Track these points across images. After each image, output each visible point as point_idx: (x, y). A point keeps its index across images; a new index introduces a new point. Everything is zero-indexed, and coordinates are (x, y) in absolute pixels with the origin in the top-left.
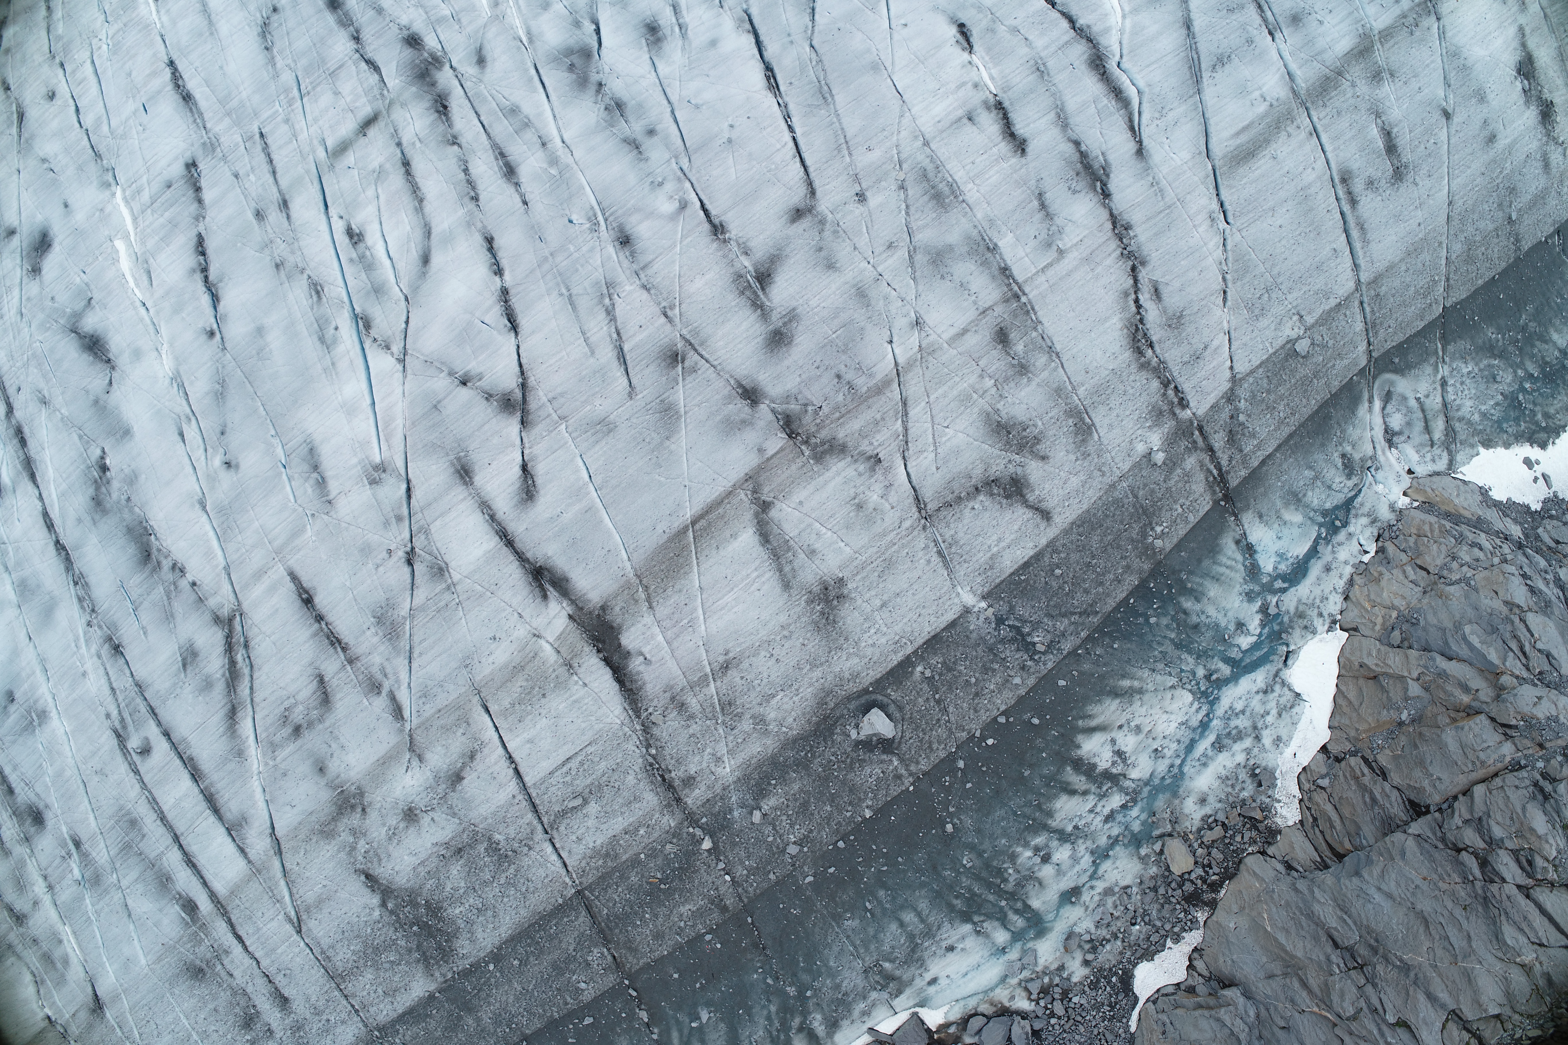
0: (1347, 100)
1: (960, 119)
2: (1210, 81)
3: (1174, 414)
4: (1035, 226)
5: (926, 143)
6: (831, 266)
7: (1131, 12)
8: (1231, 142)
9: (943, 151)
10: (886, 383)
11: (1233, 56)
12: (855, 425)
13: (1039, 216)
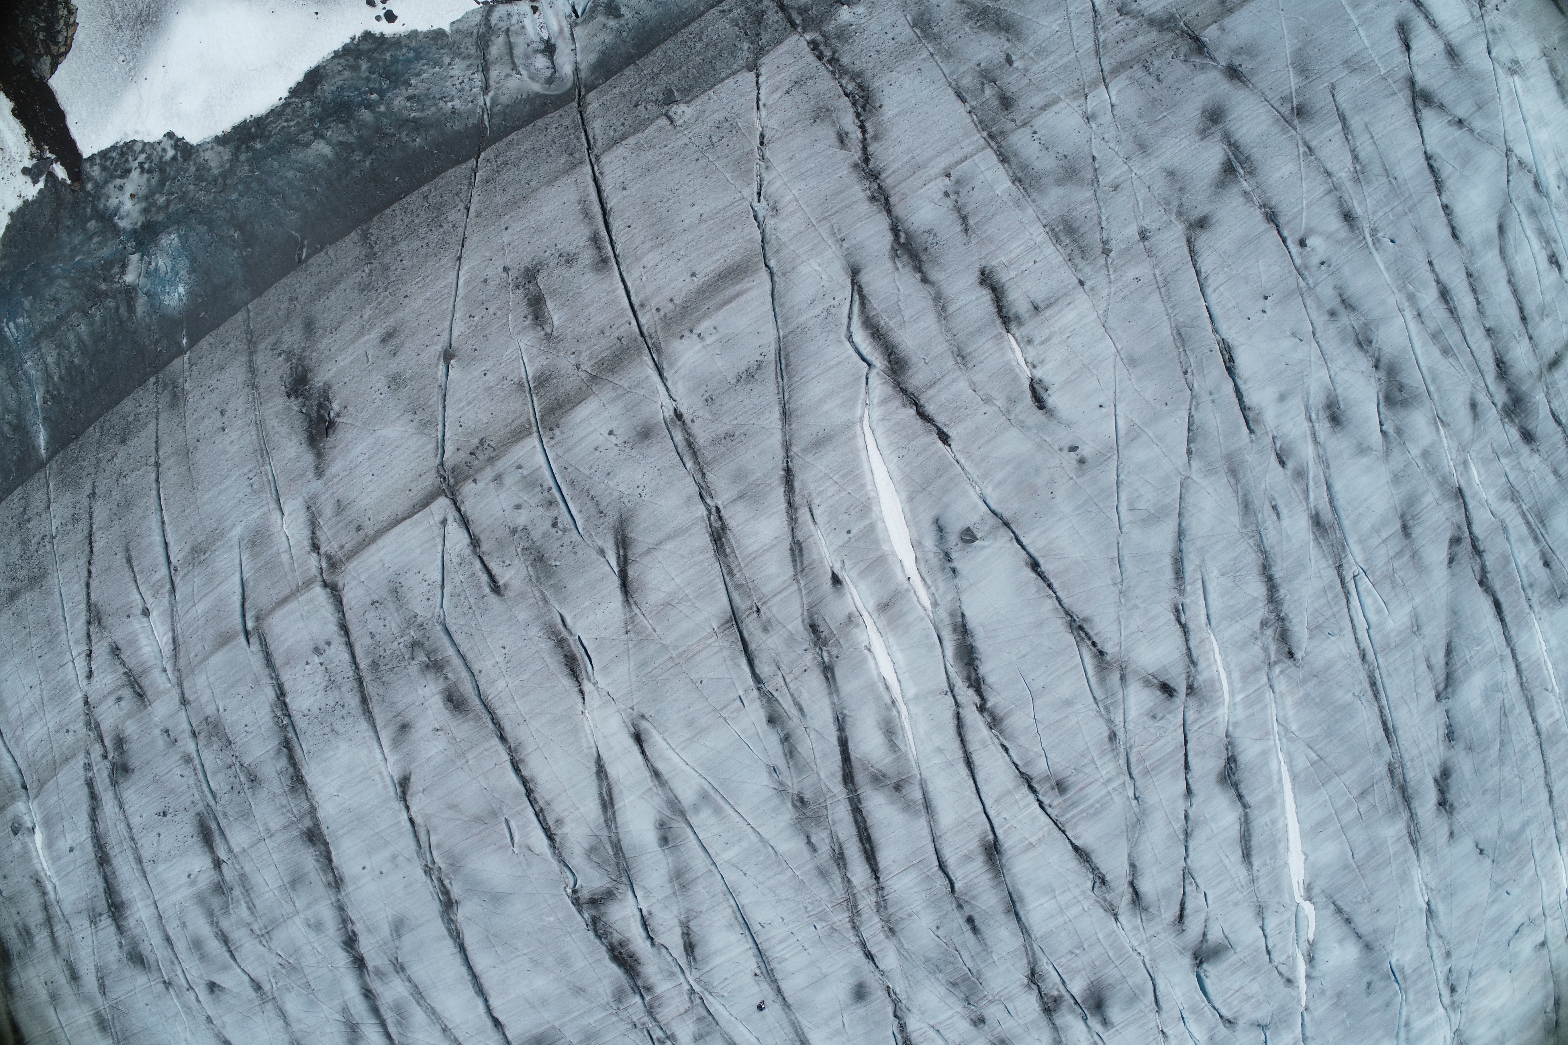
0: (589, 348)
1: (1047, 307)
2: (766, 350)
3: (823, 36)
4: (973, 200)
5: (1081, 283)
6: (1171, 174)
7: (854, 424)
8: (748, 285)
9: (1067, 276)
10: (1116, 71)
11: (733, 382)
12: (1141, 40)
13: (968, 209)
